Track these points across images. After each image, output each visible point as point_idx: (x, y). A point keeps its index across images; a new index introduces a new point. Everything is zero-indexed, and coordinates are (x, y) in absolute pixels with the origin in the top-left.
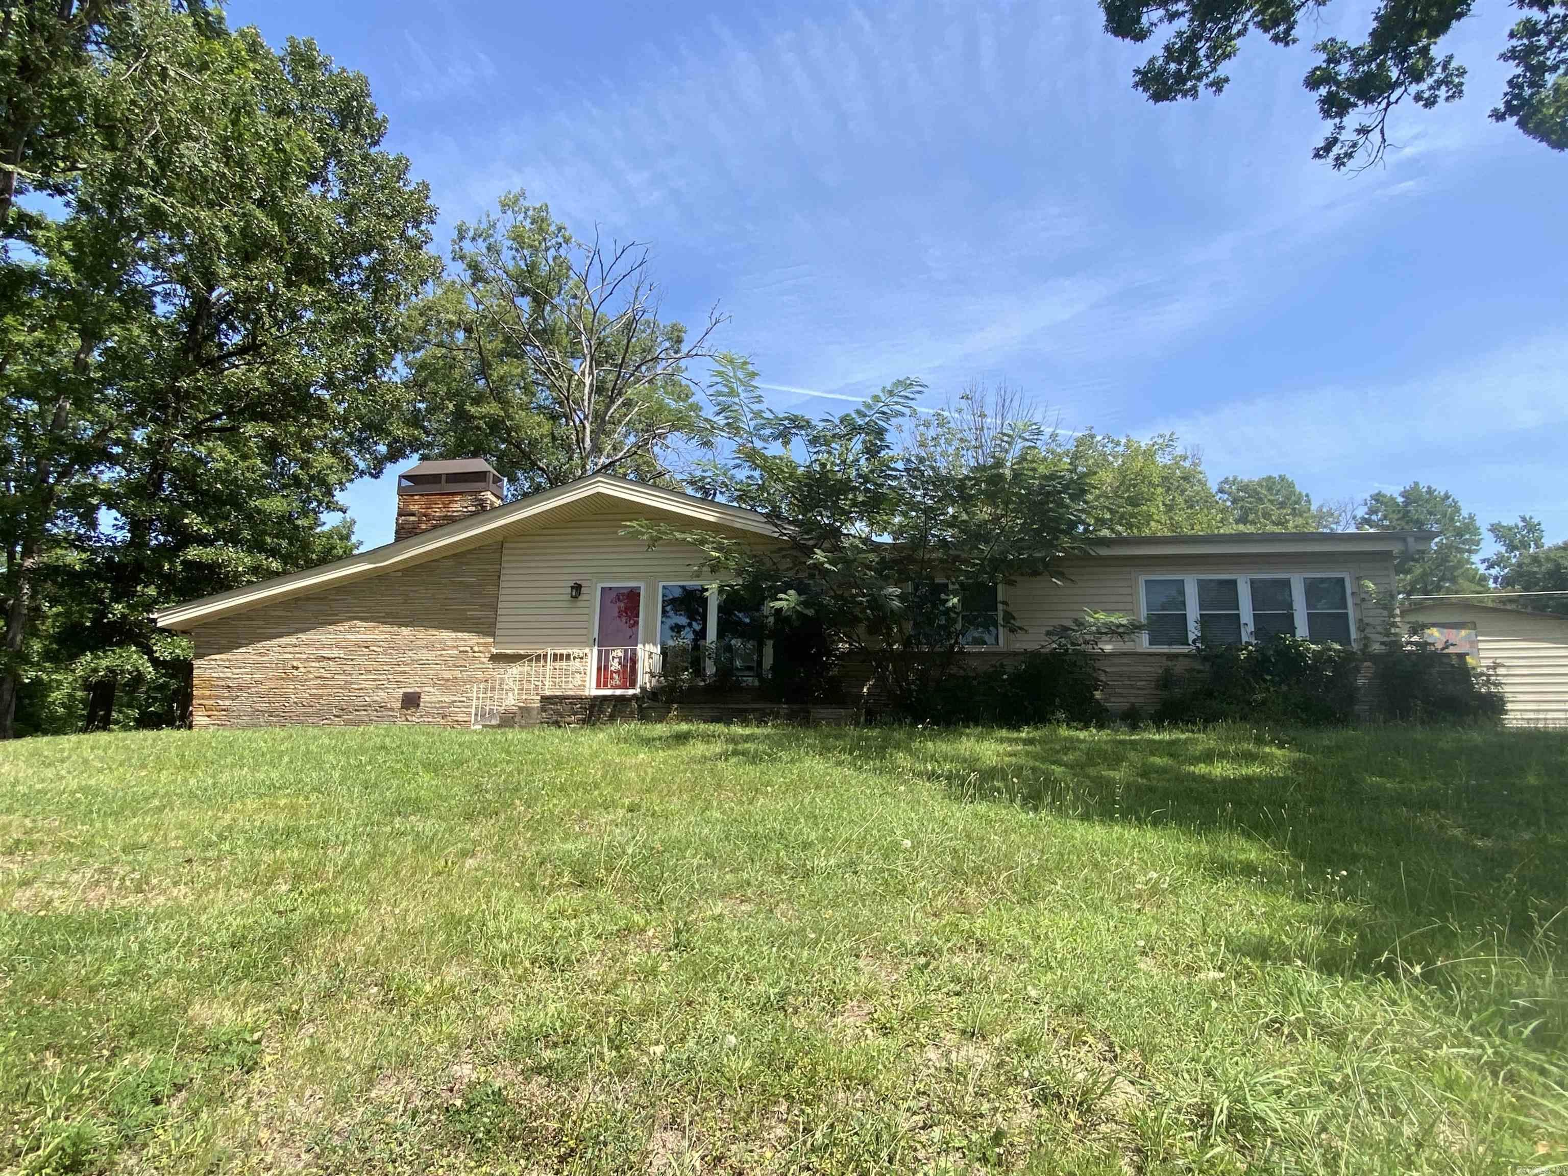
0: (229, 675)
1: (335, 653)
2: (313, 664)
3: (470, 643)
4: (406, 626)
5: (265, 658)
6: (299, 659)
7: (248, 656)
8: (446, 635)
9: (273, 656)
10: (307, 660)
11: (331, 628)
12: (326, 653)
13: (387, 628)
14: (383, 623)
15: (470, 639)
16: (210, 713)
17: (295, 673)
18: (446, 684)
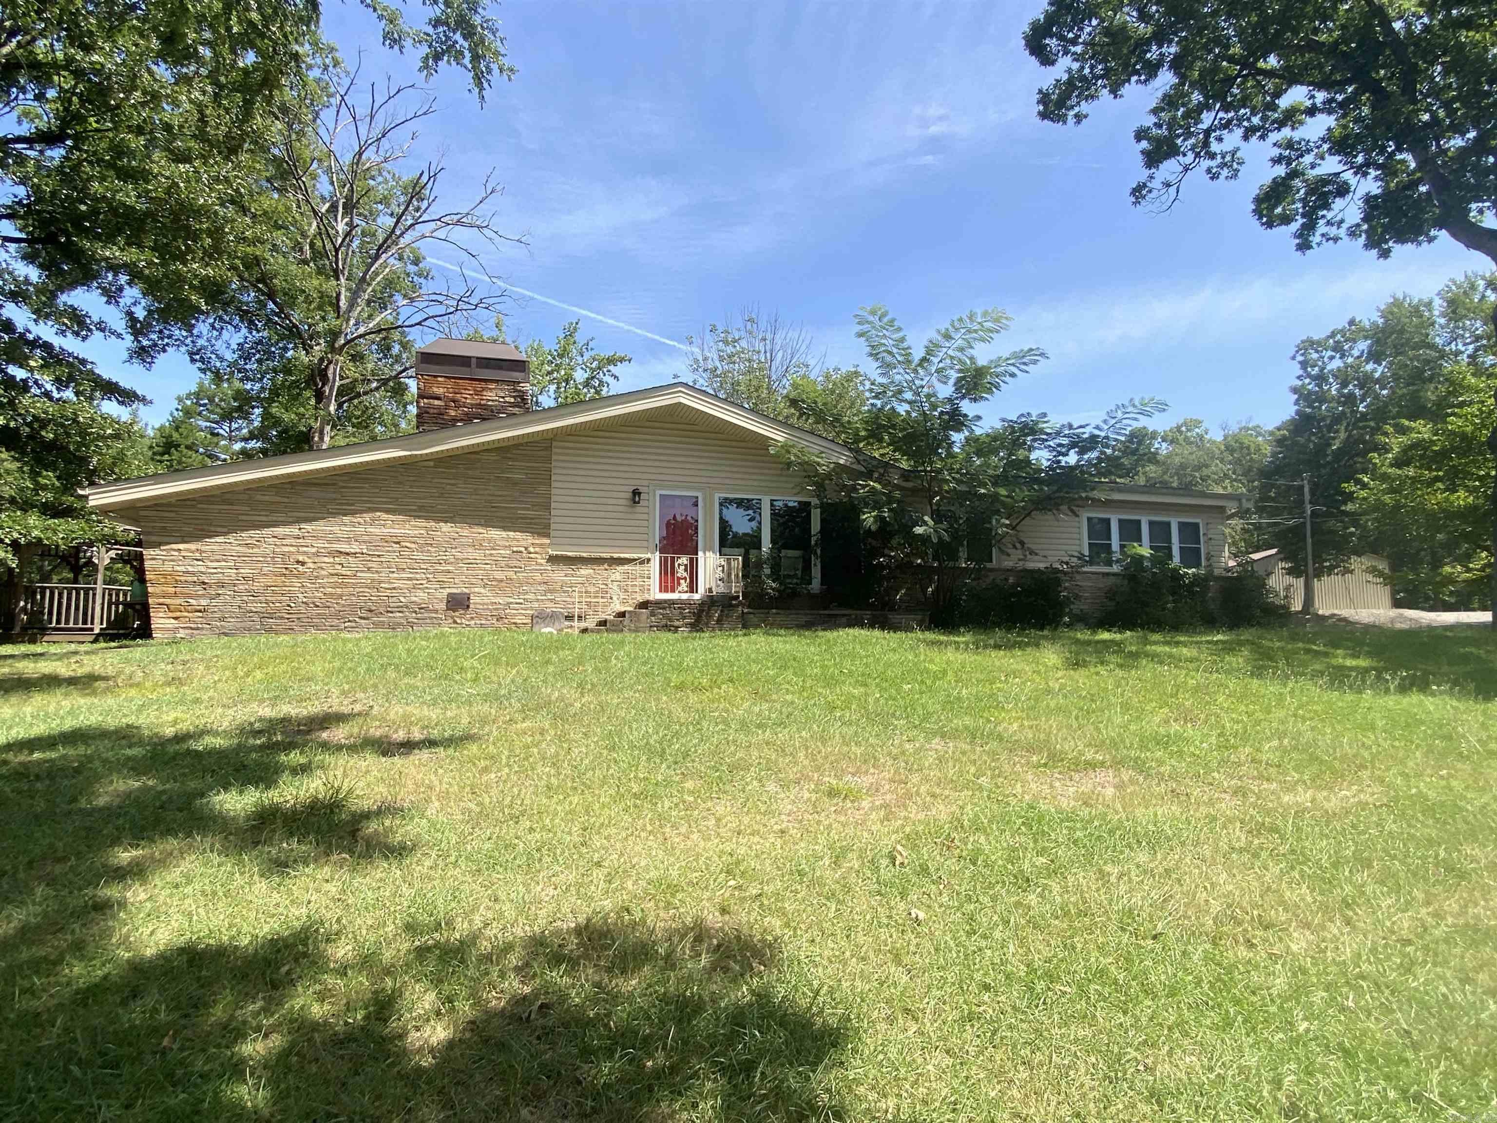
0: (203, 569)
1: (355, 548)
2: (326, 559)
3: (524, 543)
4: (446, 522)
5: (255, 550)
6: (305, 553)
7: (229, 547)
8: (495, 534)
9: (266, 549)
10: (317, 554)
11: (346, 519)
12: (345, 547)
13: (422, 523)
14: (416, 517)
15: (522, 539)
16: (178, 614)
17: (300, 568)
18: (498, 585)
